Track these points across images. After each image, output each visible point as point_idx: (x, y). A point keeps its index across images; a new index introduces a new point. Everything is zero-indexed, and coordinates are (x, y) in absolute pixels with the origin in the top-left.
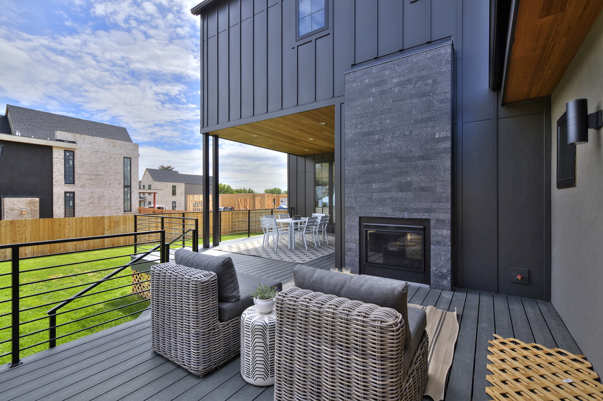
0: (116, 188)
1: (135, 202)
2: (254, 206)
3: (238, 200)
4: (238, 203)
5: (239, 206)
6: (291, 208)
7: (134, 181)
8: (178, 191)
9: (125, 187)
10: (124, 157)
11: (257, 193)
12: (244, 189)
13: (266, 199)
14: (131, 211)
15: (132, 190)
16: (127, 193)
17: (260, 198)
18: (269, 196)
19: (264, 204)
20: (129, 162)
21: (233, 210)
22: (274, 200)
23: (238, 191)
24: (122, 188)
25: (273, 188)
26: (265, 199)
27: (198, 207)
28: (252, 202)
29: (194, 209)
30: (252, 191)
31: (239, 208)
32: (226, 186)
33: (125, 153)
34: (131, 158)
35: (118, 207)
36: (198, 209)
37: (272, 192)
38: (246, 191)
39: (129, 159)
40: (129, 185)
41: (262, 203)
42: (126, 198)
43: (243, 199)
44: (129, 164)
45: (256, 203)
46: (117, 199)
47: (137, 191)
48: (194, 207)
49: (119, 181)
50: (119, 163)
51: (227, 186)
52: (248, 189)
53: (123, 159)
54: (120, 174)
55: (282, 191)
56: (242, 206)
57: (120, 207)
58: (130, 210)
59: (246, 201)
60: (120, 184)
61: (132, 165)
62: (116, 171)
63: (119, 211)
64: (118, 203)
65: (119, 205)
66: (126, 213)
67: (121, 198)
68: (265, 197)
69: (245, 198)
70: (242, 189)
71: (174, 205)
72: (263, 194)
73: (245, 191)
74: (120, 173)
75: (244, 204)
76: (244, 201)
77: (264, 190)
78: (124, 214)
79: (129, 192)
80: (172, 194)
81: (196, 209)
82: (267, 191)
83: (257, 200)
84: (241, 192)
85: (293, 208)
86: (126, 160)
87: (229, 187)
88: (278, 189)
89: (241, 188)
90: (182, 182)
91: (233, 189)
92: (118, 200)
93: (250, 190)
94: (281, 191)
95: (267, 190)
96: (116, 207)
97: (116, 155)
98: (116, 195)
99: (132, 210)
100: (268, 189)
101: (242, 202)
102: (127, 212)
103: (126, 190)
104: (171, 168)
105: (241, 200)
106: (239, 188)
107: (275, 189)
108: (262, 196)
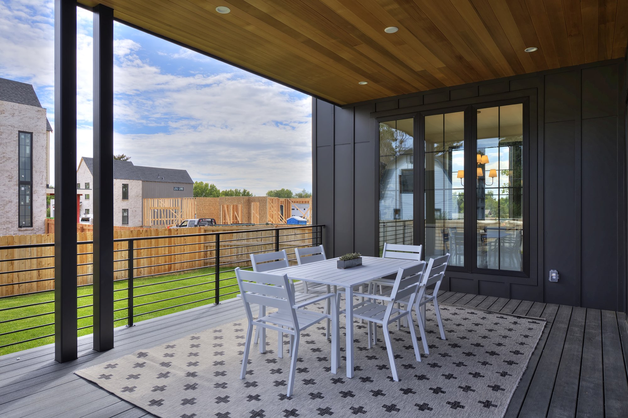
0: (4, 185)
1: (39, 210)
2: (249, 218)
3: (223, 207)
4: (224, 211)
5: (225, 216)
6: (321, 226)
7: (38, 173)
8: (131, 193)
9: (21, 183)
10: (20, 132)
11: (257, 196)
12: (236, 190)
13: (268, 206)
14: (32, 226)
15: (34, 189)
16: (25, 195)
17: (258, 203)
18: (274, 201)
19: (265, 213)
20: (28, 141)
21: (214, 224)
22: (282, 207)
23: (226, 194)
24: (14, 185)
25: (280, 189)
26: (266, 205)
27: (161, 218)
28: (245, 211)
29: (154, 221)
30: (248, 193)
31: (225, 220)
32: (209, 185)
33: (21, 124)
34: (32, 133)
35: (8, 220)
36: (161, 221)
37: (278, 194)
38: (239, 193)
39: (29, 135)
40: (29, 180)
41: (263, 212)
42: (22, 203)
43: (232, 207)
44: (29, 144)
45: (253, 211)
46: (5, 205)
47: (44, 192)
48: (154, 218)
49: (9, 173)
50: (9, 142)
51: (211, 186)
52: (242, 191)
53: (17, 135)
54: (12, 162)
55: (294, 194)
56: (230, 217)
57: (12, 220)
58: (30, 225)
59: (236, 209)
60: (11, 178)
61: (34, 145)
62: (4, 155)
63: (10, 226)
64: (7, 212)
65: (9, 215)
66: (23, 229)
67: (13, 203)
68: (266, 202)
69: (235, 204)
70: (234, 190)
71: (125, 214)
72: (264, 197)
73: (237, 193)
74: (12, 160)
75: (233, 213)
76: (233, 208)
77: (267, 191)
78: (19, 231)
79: (28, 192)
80: (121, 197)
81: (157, 221)
82: (270, 194)
83: (255, 207)
84: (231, 195)
85: (324, 226)
86: (22, 136)
87: (213, 187)
88: (287, 190)
89: (232, 190)
90: (138, 179)
91: (219, 190)
92: (8, 206)
93: (245, 191)
94: (292, 193)
95: (271, 192)
96: (4, 220)
97: (4, 128)
98: (5, 199)
99: (34, 225)
100: (273, 190)
101: (230, 211)
102: (25, 228)
103: (23, 189)
104: (125, 158)
105: (227, 207)
106: (228, 190)
107: (283, 190)
108: (262, 200)
